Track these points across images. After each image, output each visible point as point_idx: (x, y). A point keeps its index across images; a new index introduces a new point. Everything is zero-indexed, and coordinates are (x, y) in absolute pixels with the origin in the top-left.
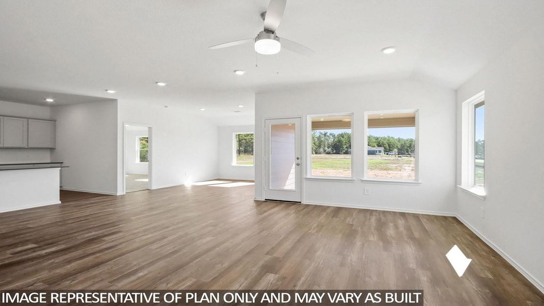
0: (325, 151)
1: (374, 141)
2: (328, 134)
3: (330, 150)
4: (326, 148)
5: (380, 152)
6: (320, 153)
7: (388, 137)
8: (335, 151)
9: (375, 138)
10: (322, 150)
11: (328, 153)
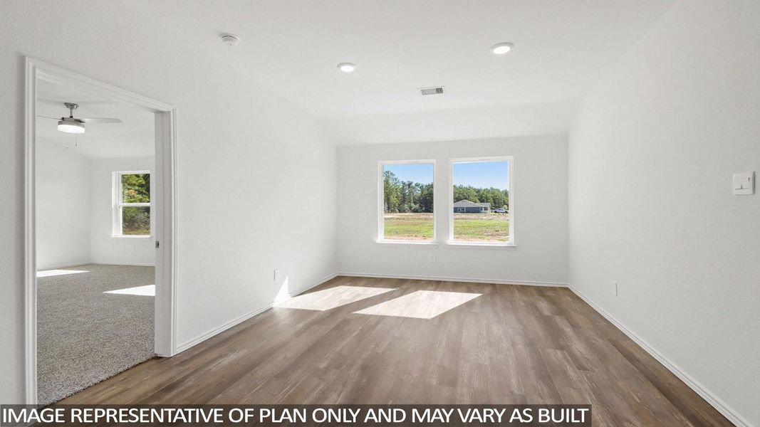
0: (410, 208)
1: (475, 194)
2: (413, 185)
3: (417, 206)
4: (412, 205)
5: (486, 209)
6: (404, 211)
7: (492, 189)
8: (424, 209)
9: (475, 189)
10: (406, 206)
11: (415, 211)
